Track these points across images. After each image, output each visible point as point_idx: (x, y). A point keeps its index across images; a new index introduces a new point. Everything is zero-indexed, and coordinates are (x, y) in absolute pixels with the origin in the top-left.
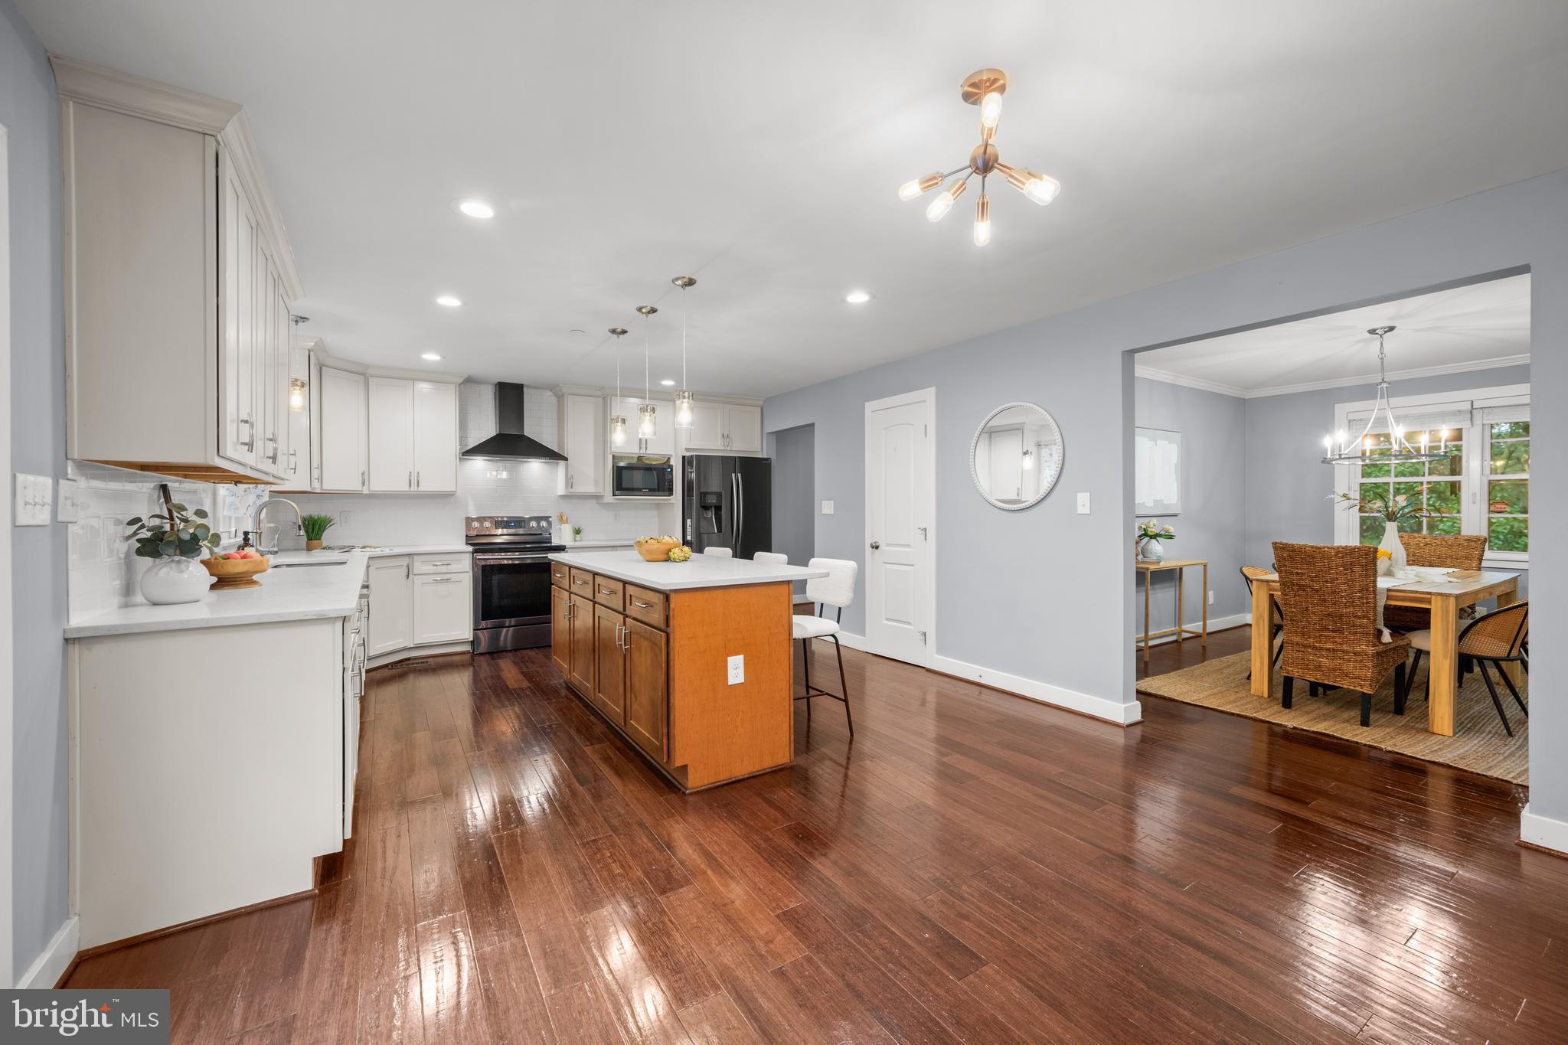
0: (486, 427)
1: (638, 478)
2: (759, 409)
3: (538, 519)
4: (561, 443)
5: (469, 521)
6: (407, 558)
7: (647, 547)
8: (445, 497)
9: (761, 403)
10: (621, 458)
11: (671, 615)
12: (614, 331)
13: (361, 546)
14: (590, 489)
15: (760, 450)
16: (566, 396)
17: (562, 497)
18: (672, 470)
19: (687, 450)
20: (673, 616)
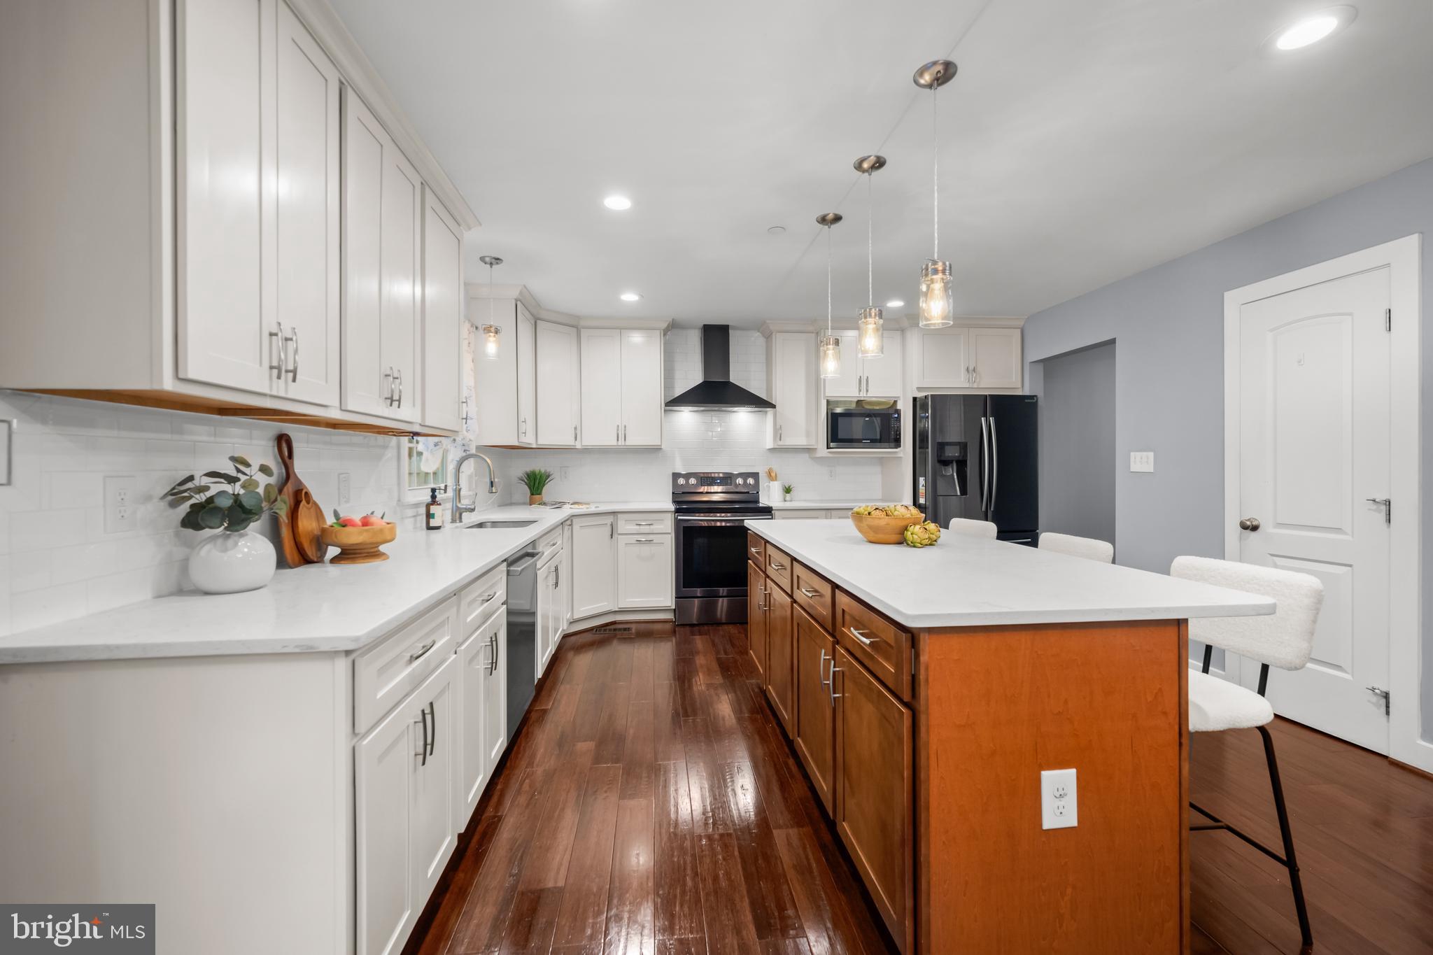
0: (692, 375)
1: (857, 427)
2: (1019, 330)
3: (745, 476)
4: (769, 389)
5: (676, 476)
6: (612, 517)
7: (869, 521)
8: (653, 451)
9: (1021, 323)
10: (837, 403)
11: (922, 677)
12: (823, 220)
13: (571, 502)
14: (801, 441)
15: (1020, 386)
16: (774, 333)
17: (772, 450)
18: (899, 415)
19: (919, 389)
20: (927, 681)
